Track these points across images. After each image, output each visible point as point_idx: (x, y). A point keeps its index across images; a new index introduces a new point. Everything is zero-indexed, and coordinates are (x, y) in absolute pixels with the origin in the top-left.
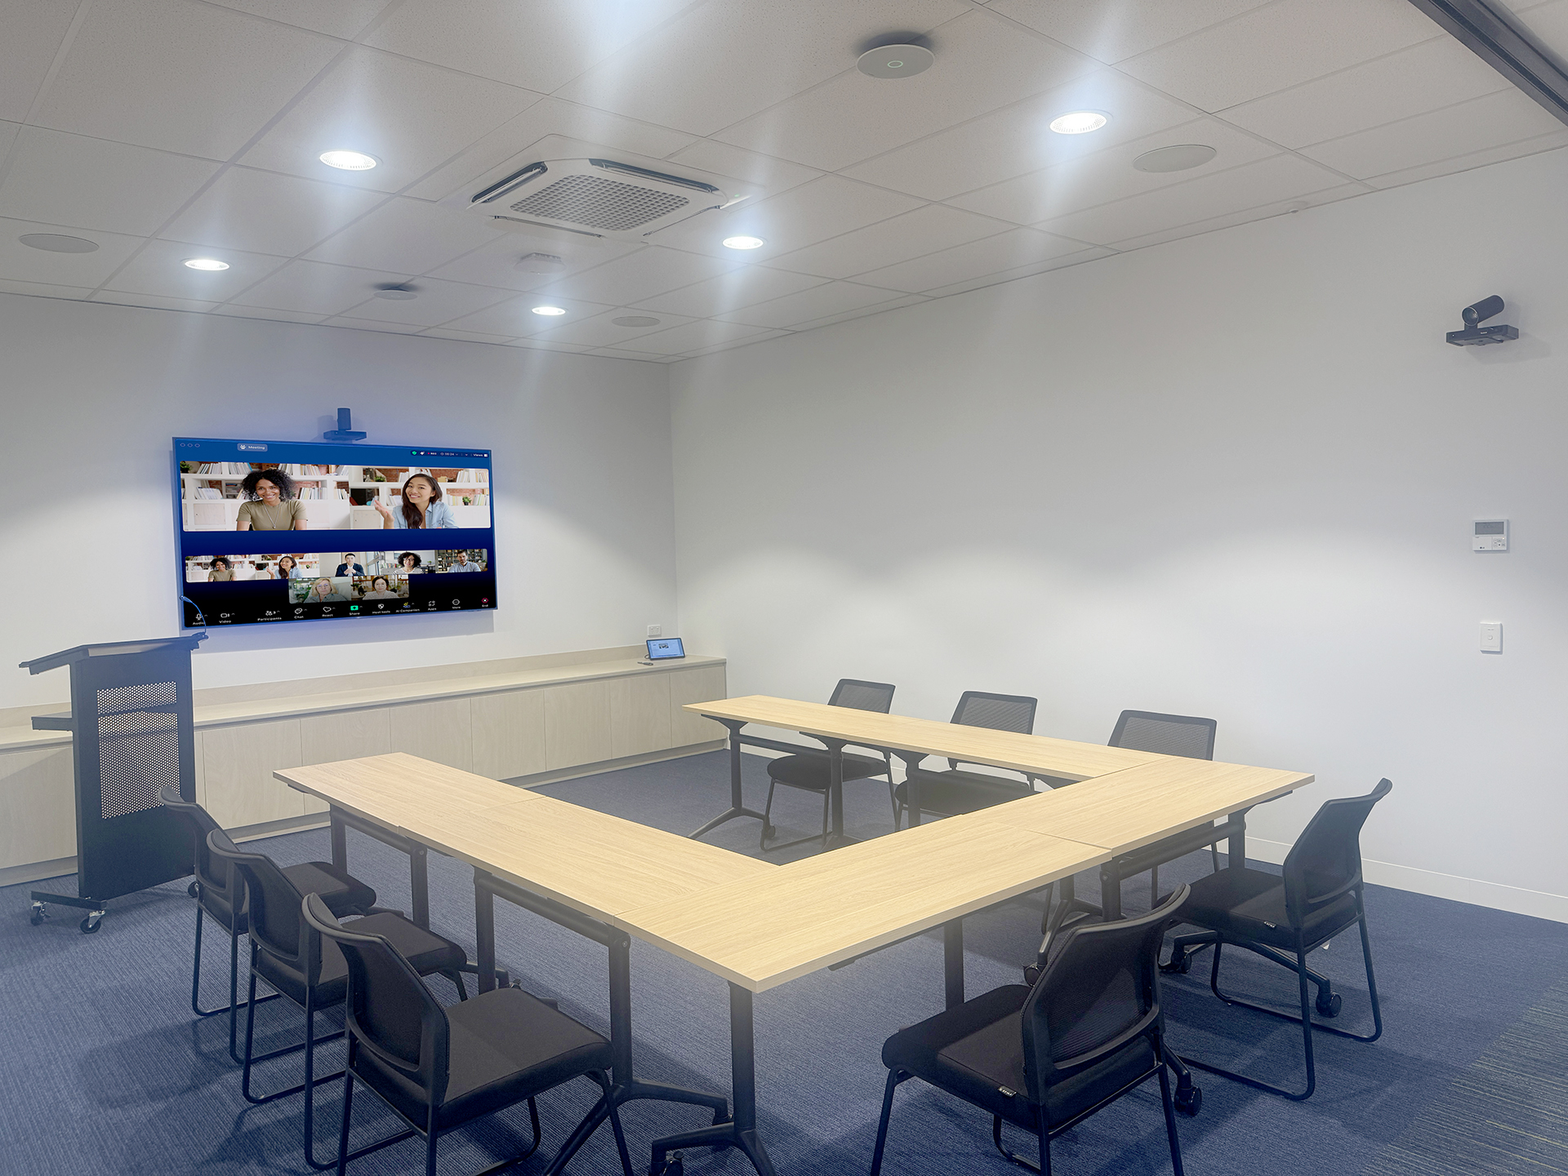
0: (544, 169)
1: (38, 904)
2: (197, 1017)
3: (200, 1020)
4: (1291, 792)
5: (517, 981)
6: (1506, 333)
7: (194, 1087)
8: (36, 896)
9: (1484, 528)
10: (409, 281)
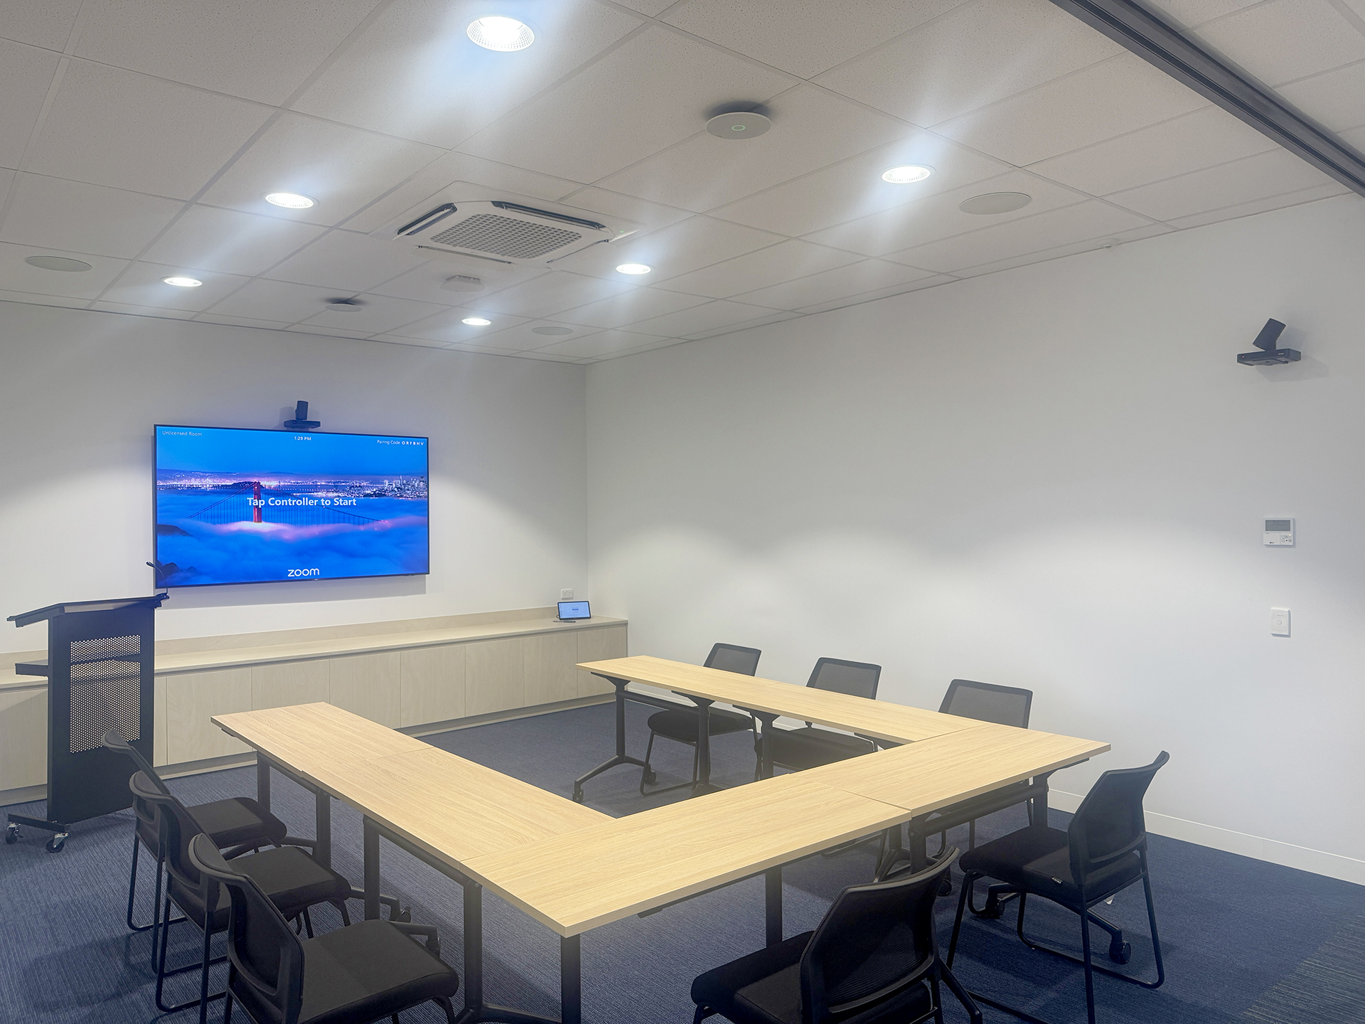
0: (455, 209)
1: (13, 825)
2: (130, 931)
3: (133, 934)
4: (1088, 759)
5: (408, 909)
6: (1291, 356)
7: (118, 995)
8: (12, 818)
9: (1273, 525)
10: (355, 296)
